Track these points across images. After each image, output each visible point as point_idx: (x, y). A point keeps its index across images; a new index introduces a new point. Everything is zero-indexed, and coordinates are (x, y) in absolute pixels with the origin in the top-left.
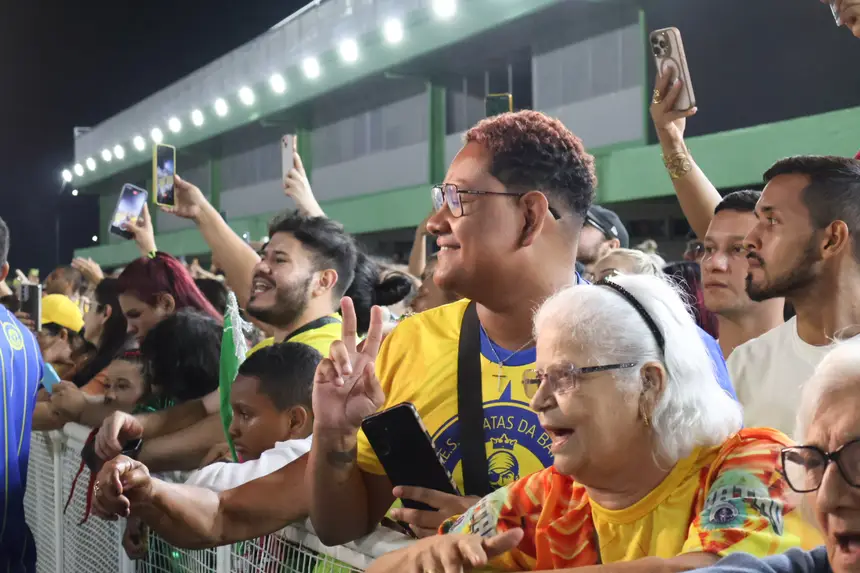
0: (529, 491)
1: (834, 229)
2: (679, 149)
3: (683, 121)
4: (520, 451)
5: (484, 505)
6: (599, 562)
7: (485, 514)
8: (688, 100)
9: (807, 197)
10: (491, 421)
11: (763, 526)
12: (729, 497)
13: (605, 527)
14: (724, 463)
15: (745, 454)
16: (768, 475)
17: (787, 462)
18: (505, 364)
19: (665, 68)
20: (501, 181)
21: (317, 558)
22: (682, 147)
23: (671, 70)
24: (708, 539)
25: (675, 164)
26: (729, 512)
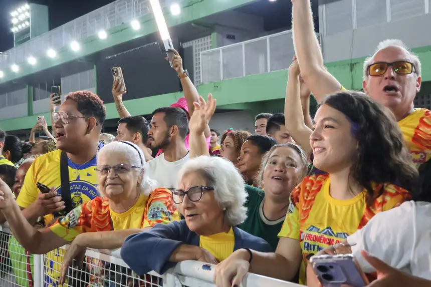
0: (88, 207)
1: (174, 127)
2: (121, 103)
3: (122, 95)
4: (83, 196)
5: (73, 212)
6: (113, 229)
7: (73, 215)
8: (124, 89)
9: (165, 119)
10: (73, 187)
11: (166, 219)
12: (156, 210)
13: (115, 218)
14: (153, 200)
15: (159, 197)
16: (166, 203)
17: (173, 195)
18: (78, 169)
19: (117, 79)
20: (82, 113)
21: (10, 235)
22: (122, 103)
23: (118, 80)
24: (151, 222)
25: (119, 108)
26: (157, 215)
